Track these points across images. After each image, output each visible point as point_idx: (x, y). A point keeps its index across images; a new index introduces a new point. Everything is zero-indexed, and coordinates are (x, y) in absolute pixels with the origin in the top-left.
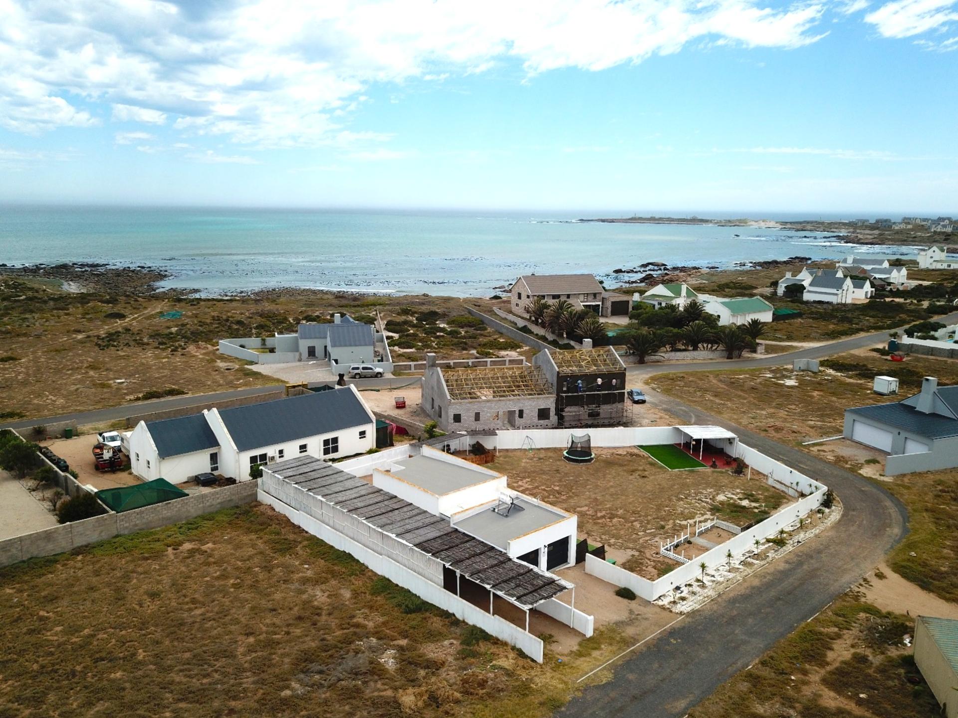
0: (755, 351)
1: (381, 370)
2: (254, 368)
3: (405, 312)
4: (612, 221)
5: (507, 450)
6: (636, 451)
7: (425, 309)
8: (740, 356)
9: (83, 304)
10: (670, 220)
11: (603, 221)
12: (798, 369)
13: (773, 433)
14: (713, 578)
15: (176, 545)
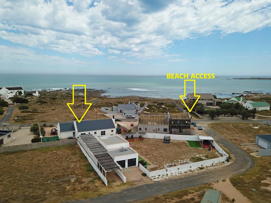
0: (254, 118)
1: (134, 117)
2: (106, 115)
3: (155, 102)
4: (244, 79)
5: (149, 138)
6: (185, 142)
7: (160, 102)
8: (247, 119)
9: (77, 98)
10: (265, 79)
11: (241, 79)
12: (263, 124)
13: (234, 141)
14: (172, 175)
15: (52, 151)
